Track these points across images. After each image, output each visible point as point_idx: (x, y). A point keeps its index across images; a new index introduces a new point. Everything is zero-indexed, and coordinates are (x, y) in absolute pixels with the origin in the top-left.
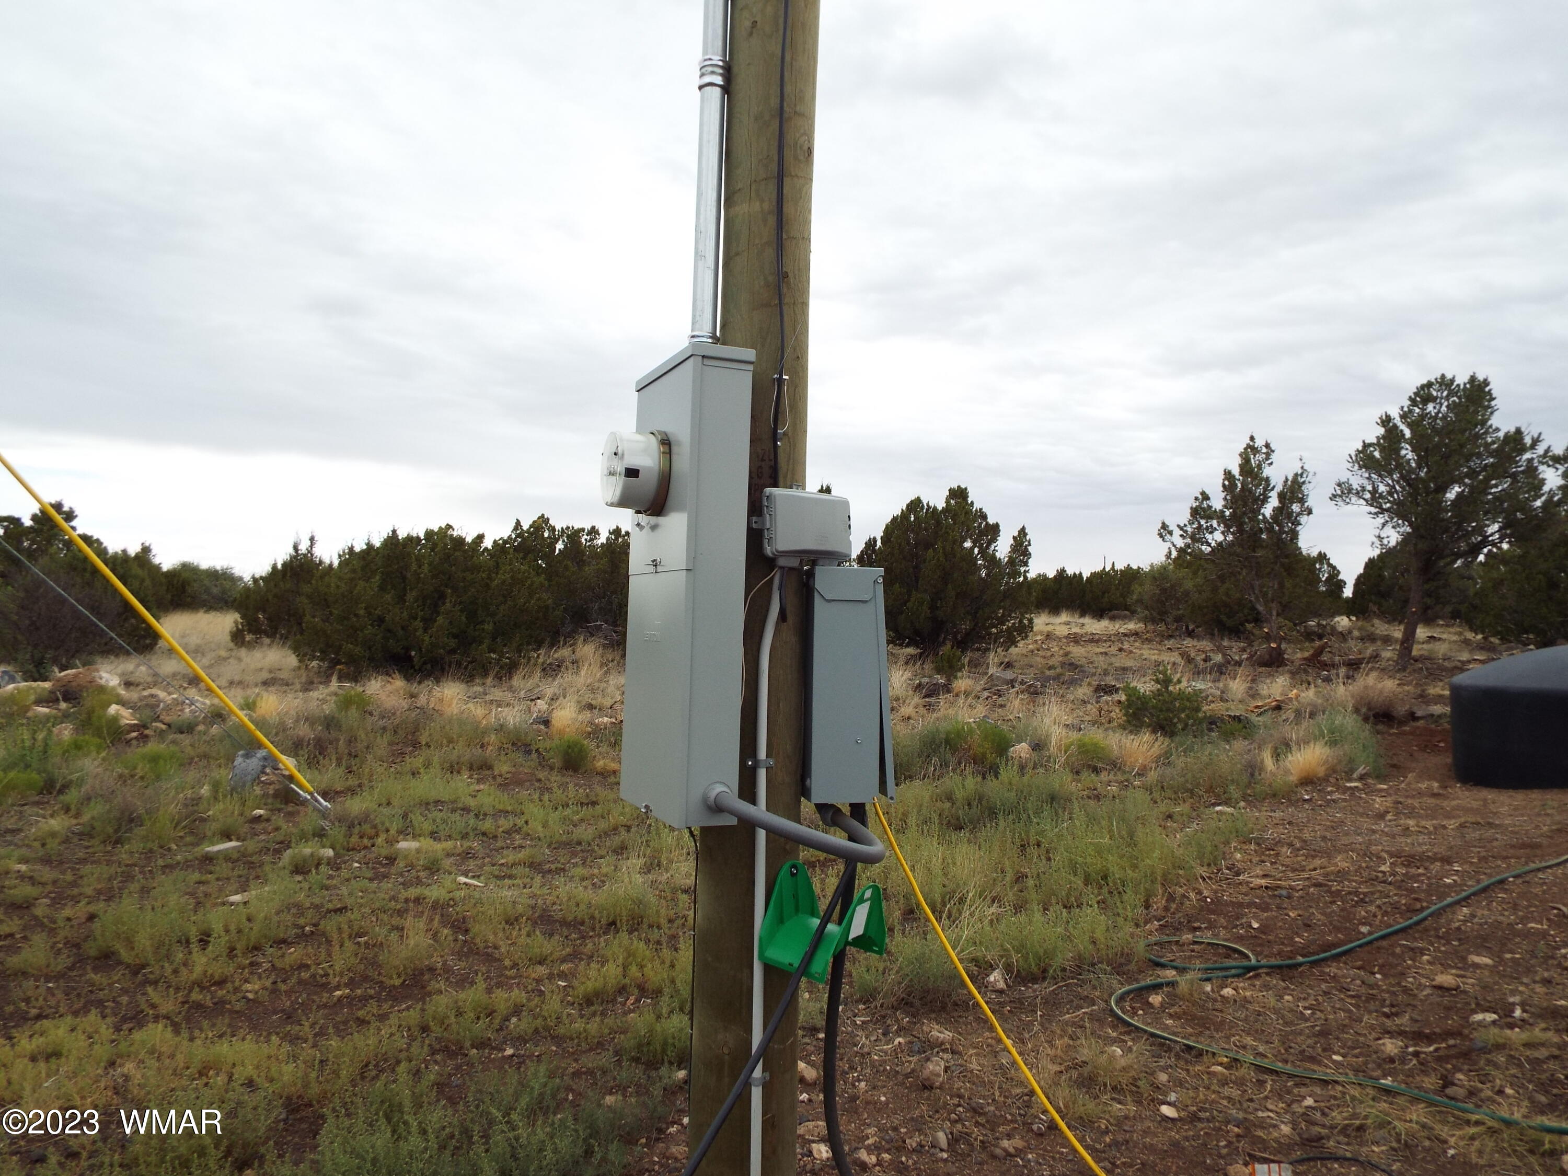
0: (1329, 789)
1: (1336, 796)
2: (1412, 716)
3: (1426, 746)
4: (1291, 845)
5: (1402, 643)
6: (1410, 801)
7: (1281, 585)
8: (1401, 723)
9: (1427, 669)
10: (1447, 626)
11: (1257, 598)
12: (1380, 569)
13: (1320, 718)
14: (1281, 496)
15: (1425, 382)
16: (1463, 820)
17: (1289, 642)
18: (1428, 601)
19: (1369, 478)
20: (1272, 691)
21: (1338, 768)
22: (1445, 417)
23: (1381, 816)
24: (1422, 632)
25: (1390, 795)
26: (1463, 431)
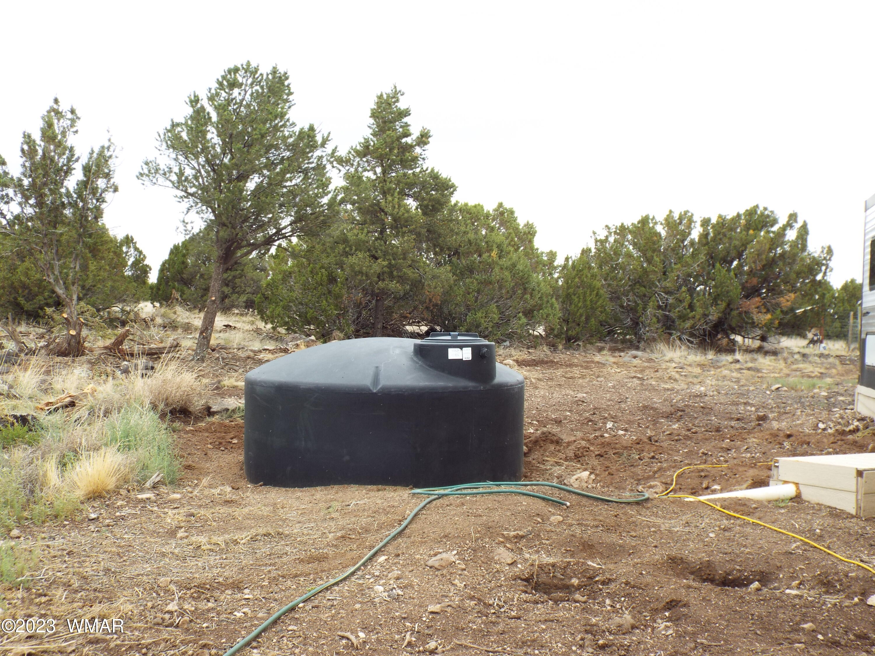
0: (120, 503)
1: (126, 511)
2: (209, 412)
3: (220, 443)
4: (67, 585)
5: (201, 333)
6: (202, 512)
7: (85, 268)
8: (198, 419)
9: (223, 359)
10: (242, 315)
11: (56, 280)
12: (184, 256)
13: (115, 416)
14: (87, 169)
15: (232, 67)
16: (253, 532)
17: (91, 328)
18: (226, 290)
19: (176, 159)
20: (68, 385)
21: (131, 476)
22: (248, 106)
23: (172, 533)
24: (220, 321)
25: (183, 505)
26: (264, 123)
